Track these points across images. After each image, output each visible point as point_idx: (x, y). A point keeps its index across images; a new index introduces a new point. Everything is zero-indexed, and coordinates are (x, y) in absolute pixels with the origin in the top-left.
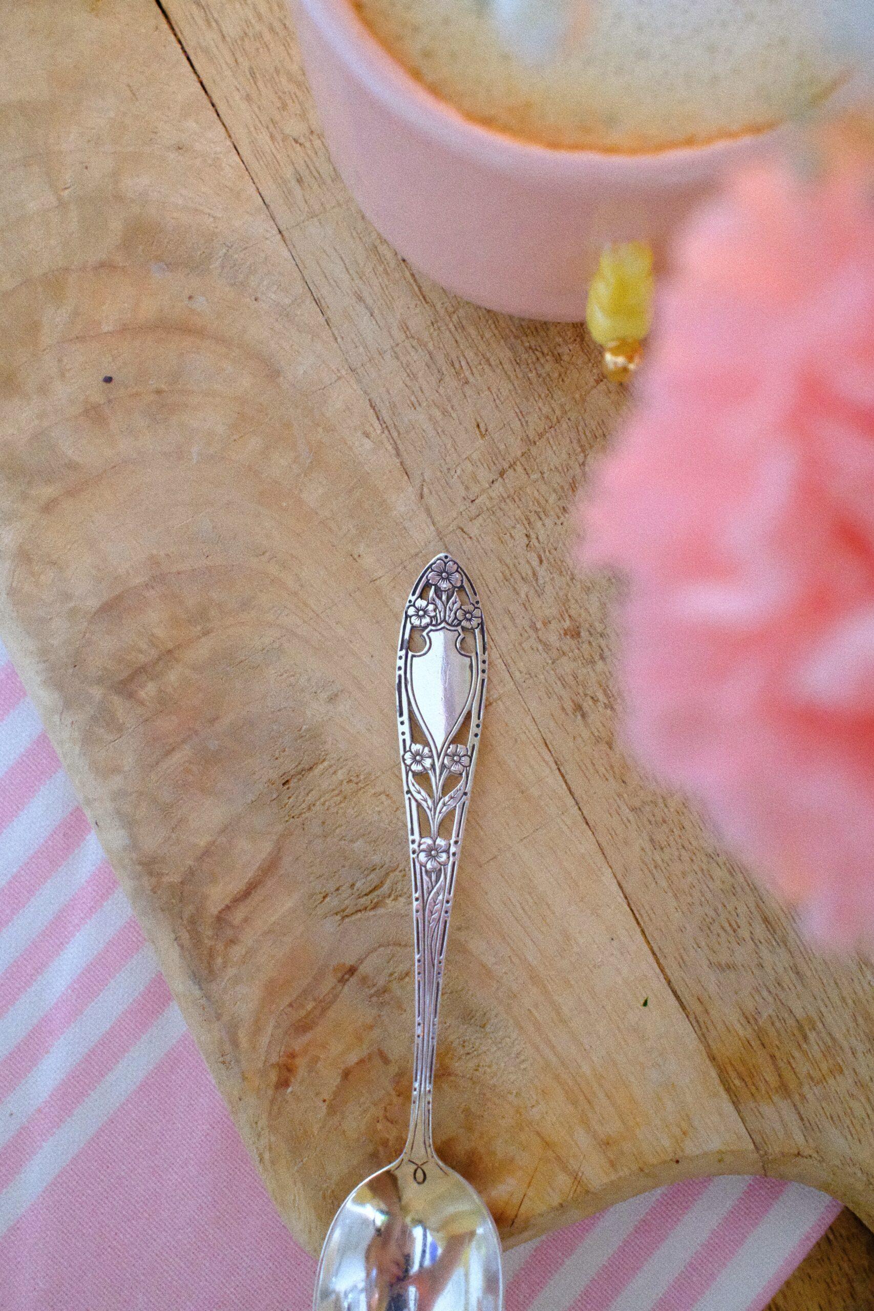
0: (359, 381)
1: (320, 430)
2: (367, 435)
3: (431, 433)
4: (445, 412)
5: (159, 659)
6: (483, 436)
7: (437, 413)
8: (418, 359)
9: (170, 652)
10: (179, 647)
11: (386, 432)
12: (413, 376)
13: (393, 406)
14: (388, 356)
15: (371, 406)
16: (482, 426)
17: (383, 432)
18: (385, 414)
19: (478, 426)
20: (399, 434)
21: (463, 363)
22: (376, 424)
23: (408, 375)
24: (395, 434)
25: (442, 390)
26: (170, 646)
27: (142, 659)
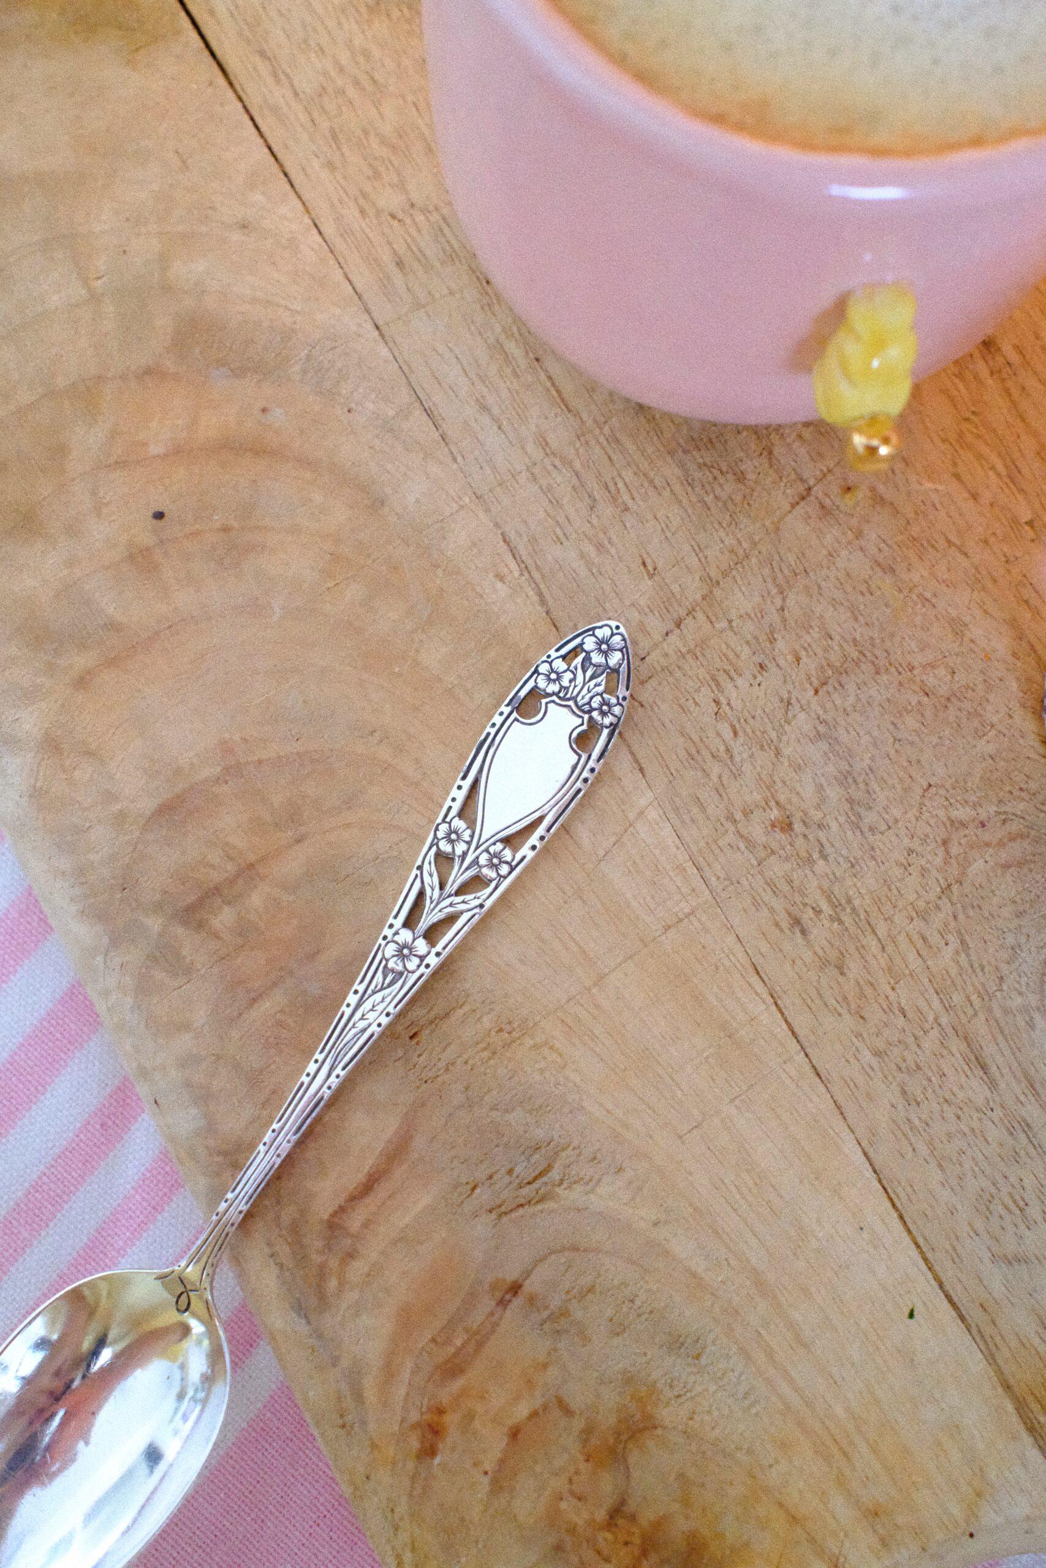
0: (488, 511)
1: (440, 572)
2: (501, 578)
3: (583, 572)
4: (600, 547)
5: (238, 875)
6: (651, 576)
7: (590, 550)
8: (562, 481)
9: (251, 866)
10: (263, 859)
11: (526, 573)
12: (556, 503)
13: (533, 540)
14: (523, 477)
15: (505, 541)
16: (648, 562)
17: (522, 575)
18: (523, 550)
19: (644, 564)
20: (543, 577)
21: (620, 485)
22: (513, 565)
23: (550, 502)
24: (536, 575)
25: (595, 521)
26: (252, 858)
27: (216, 877)
